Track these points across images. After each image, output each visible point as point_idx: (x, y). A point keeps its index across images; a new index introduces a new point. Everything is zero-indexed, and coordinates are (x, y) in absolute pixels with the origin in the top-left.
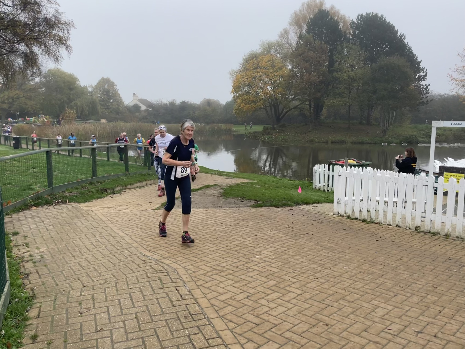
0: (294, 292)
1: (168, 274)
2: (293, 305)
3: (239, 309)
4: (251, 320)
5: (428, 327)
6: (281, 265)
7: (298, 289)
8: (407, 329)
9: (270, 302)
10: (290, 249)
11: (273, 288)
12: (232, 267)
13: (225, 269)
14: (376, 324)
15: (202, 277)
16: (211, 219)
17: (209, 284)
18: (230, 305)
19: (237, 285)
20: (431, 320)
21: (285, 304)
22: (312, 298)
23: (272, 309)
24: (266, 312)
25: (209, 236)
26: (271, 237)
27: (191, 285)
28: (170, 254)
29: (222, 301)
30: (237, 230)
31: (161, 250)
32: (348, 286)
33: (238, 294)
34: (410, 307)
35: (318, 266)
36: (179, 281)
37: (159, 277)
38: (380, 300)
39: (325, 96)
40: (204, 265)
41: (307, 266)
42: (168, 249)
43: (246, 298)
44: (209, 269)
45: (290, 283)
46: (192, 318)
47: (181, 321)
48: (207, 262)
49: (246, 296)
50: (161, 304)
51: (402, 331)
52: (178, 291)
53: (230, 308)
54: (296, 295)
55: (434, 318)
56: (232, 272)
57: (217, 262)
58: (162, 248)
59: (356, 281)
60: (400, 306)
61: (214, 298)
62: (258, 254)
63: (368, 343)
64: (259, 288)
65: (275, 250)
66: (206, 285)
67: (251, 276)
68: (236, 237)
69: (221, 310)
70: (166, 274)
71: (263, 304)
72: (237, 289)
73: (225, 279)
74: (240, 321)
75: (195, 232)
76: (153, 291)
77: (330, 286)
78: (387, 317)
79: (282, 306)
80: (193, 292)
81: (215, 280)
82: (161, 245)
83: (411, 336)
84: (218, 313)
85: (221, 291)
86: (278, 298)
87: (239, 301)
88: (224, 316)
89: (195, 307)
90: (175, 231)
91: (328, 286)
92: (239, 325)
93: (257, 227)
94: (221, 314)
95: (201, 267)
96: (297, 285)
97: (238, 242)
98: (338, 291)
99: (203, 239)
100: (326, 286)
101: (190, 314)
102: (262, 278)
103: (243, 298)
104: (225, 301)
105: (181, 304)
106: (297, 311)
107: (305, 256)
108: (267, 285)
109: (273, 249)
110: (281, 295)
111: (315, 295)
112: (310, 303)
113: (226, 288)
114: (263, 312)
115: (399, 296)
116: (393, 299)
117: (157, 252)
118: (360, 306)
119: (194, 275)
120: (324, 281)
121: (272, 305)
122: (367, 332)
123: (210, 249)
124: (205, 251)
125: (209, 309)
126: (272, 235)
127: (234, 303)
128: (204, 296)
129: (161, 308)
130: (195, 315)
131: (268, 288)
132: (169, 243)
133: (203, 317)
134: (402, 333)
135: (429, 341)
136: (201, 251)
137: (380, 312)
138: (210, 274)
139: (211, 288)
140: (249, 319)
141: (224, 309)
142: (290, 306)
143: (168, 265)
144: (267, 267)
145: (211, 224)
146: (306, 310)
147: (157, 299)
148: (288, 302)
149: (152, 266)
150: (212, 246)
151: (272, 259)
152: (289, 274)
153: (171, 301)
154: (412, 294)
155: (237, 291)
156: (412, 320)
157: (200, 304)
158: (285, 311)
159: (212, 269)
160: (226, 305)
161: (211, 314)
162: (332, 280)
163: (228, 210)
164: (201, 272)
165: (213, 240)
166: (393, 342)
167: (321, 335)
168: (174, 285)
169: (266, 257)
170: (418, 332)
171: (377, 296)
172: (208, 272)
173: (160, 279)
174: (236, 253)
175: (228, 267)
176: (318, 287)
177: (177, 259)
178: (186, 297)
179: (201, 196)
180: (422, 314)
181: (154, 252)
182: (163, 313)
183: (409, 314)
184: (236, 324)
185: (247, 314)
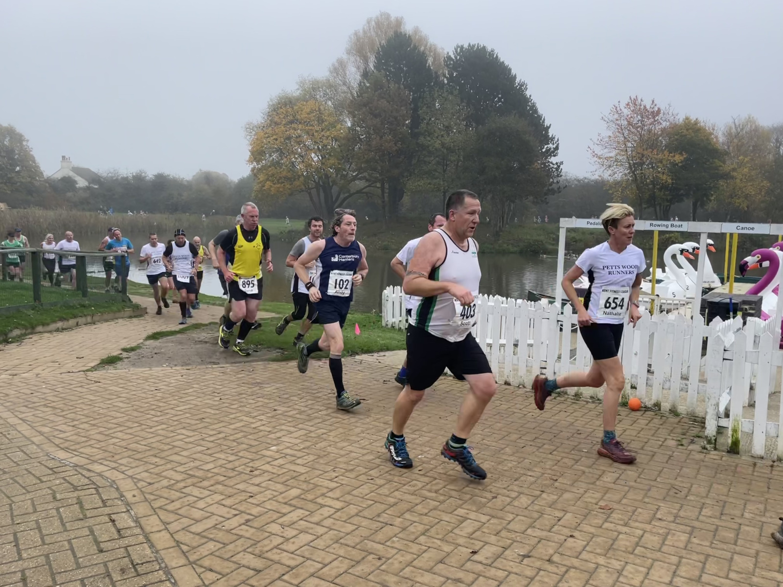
0: (329, 507)
1: (97, 491)
2: (326, 530)
3: (228, 545)
4: (247, 564)
5: (540, 545)
6: (313, 461)
7: (337, 499)
8: (507, 552)
9: (286, 528)
10: (331, 431)
11: (293, 502)
12: (224, 469)
13: (210, 475)
14: (459, 548)
15: (165, 493)
16: (194, 386)
17: (177, 505)
18: (211, 539)
19: (228, 502)
20: (544, 534)
21: (312, 528)
22: (360, 514)
23: (288, 540)
24: (276, 547)
25: (188, 415)
26: (301, 413)
27: (141, 509)
28: (106, 454)
29: (198, 534)
30: (241, 402)
31: (90, 445)
32: (421, 489)
33: (229, 519)
34: (514, 516)
35: (376, 458)
36: (120, 503)
37: (78, 498)
38: (469, 507)
39: (406, 174)
40: (172, 469)
41: (357, 459)
42: (103, 444)
43: (244, 524)
44: (179, 477)
45: (325, 490)
46: (136, 570)
47: (111, 579)
48: (177, 465)
49: (243, 521)
50: (76, 549)
51: (499, 557)
52: (113, 521)
53: (211, 546)
54: (333, 511)
55: (549, 531)
56: (223, 478)
57: (197, 463)
58: (93, 442)
59: (435, 479)
60: (500, 514)
61: (183, 529)
62: (275, 442)
63: (444, 583)
64: (268, 505)
65: (305, 435)
66: (170, 507)
67: (257, 482)
68: (238, 415)
69: (195, 551)
70: (93, 491)
71: (274, 532)
72: (228, 509)
73: (208, 493)
74: (228, 567)
75: (162, 409)
76: (63, 525)
77: (392, 490)
78: (478, 533)
79: (307, 532)
80: (143, 521)
81: (189, 495)
82: (91, 437)
83: (512, 563)
84: (187, 557)
85: (197, 514)
86: (301, 519)
87: (229, 531)
88: (198, 562)
89: (144, 549)
90: (123, 410)
91: (389, 490)
92: (224, 576)
93: (277, 396)
94: (192, 558)
95: (164, 474)
96: (337, 493)
97: (242, 424)
98: (403, 498)
99: (176, 423)
100: (384, 491)
101: (132, 564)
102: (277, 485)
103: (237, 525)
104: (204, 534)
105: (117, 546)
106: (332, 539)
107: (355, 442)
108: (284, 498)
109: (302, 432)
110: (308, 513)
111: (366, 508)
112: (355, 523)
113: (208, 509)
114: (271, 546)
115: (500, 498)
116: (489, 505)
117: (81, 450)
118: (437, 520)
119: (149, 489)
120: (382, 482)
121: (290, 533)
122: (444, 563)
123: (187, 440)
124: (175, 444)
125: (171, 550)
126: (303, 409)
127: (220, 535)
128: (163, 527)
129: (75, 556)
130: (142, 564)
131: (285, 503)
132: (107, 433)
133: (158, 567)
134: (499, 560)
135: (540, 570)
136: (168, 444)
137: (468, 527)
138: (182, 484)
139: (180, 512)
140: (244, 562)
141: (199, 549)
142: (320, 530)
143: (100, 475)
144: (289, 466)
145: (195, 394)
146: (349, 536)
147: (69, 541)
148: (317, 524)
149: (67, 478)
150: (191, 434)
151: (300, 450)
152: (326, 474)
153: (97, 542)
154: (520, 493)
155: (228, 513)
156: (516, 537)
157: (155, 544)
158: (312, 542)
159: (186, 476)
160: (205, 540)
161: (173, 560)
162: (396, 479)
163: (229, 368)
164: (165, 483)
165: (194, 422)
166: (484, 576)
167: (370, 577)
168: (107, 510)
169: (288, 448)
170: (525, 556)
171: (466, 502)
172: (178, 482)
173: (80, 503)
174: (235, 444)
175: (215, 470)
176: (372, 494)
177: (119, 461)
178: (129, 532)
179: (181, 343)
180: (531, 526)
181: (74, 450)
182: (79, 566)
183: (511, 527)
184: (219, 573)
185: (242, 553)
